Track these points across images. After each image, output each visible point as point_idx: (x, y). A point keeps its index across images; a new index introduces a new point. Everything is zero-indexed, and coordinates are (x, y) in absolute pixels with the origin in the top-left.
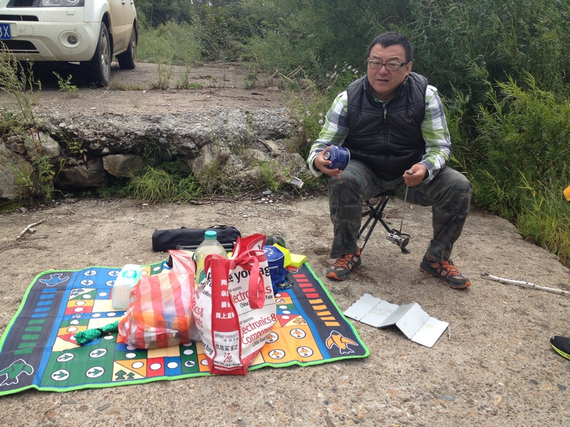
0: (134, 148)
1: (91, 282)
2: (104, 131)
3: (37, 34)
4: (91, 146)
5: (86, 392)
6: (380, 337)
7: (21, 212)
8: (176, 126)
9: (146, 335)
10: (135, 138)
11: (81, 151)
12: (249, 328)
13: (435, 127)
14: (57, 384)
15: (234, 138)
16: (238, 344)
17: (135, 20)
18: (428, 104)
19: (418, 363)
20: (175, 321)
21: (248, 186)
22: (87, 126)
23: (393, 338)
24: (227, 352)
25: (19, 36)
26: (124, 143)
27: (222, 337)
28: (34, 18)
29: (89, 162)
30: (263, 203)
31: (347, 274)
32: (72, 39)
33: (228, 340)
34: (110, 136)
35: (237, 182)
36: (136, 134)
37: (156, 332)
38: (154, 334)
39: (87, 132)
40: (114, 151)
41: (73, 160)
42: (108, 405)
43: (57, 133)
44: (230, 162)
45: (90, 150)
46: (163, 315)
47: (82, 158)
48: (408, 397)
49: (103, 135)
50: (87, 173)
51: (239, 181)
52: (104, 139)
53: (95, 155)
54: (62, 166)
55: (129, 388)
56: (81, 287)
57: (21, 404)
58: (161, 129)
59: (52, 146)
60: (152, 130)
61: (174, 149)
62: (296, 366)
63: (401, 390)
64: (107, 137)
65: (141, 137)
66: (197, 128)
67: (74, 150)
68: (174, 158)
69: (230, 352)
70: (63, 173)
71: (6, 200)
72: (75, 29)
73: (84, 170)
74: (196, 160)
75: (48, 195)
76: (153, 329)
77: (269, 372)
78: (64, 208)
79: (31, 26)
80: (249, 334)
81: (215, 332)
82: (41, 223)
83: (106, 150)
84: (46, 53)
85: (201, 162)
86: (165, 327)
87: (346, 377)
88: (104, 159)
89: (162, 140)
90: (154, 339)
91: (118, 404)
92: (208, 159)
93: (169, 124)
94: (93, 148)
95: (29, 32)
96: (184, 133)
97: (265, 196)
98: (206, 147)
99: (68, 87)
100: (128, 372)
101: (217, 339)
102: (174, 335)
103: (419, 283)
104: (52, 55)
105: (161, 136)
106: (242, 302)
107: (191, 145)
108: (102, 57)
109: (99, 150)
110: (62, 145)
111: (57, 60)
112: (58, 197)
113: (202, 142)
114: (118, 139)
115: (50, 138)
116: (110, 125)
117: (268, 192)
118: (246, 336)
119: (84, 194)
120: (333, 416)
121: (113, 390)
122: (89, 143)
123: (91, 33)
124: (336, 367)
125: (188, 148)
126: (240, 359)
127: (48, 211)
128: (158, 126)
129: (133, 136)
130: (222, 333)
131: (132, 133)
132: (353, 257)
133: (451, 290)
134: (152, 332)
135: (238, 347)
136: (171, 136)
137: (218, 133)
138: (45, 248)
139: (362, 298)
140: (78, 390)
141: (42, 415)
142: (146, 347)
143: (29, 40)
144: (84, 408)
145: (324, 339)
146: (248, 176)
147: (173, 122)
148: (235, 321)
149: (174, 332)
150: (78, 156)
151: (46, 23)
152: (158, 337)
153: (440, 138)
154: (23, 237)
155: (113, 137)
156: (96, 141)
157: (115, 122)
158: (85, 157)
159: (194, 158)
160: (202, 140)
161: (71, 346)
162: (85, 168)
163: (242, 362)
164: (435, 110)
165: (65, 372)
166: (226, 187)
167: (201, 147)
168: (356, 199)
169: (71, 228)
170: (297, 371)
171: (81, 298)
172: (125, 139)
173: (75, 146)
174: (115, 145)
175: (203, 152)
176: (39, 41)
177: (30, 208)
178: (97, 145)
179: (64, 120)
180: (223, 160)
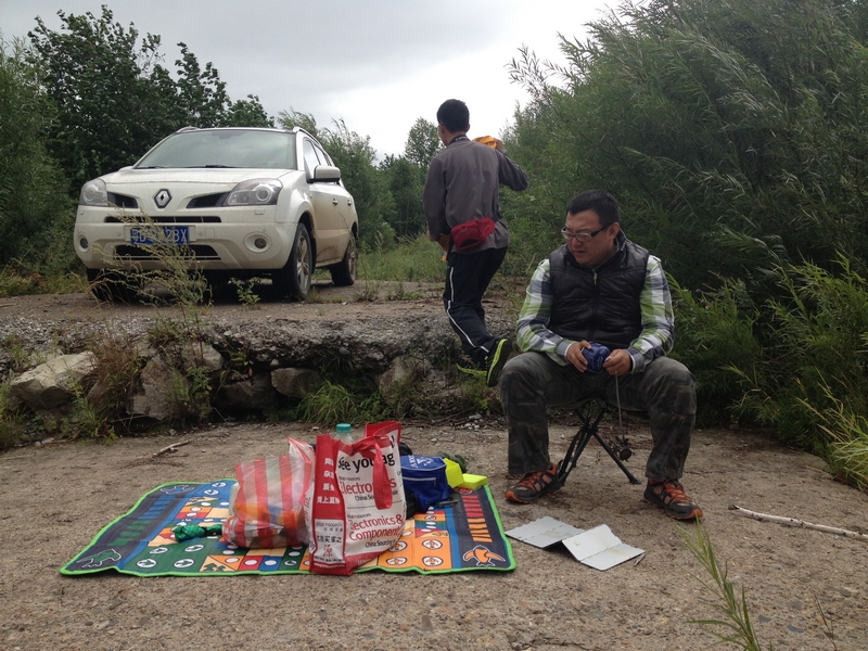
0: (309, 359)
1: (216, 492)
2: (274, 339)
3: (219, 237)
4: (258, 357)
5: (167, 579)
6: (541, 558)
7: (169, 434)
8: (361, 333)
9: (247, 528)
10: (310, 348)
11: (246, 364)
12: (363, 525)
13: (655, 300)
14: (140, 569)
15: (437, 349)
16: (342, 536)
17: (355, 224)
18: (649, 272)
19: (576, 583)
20: (281, 514)
21: (451, 408)
22: (255, 334)
23: (557, 559)
24: (327, 543)
25: (198, 240)
26: (296, 353)
27: (322, 525)
28: (217, 220)
29: (255, 378)
30: (466, 429)
31: (532, 496)
32: (260, 243)
33: (328, 528)
34: (280, 345)
35: (436, 403)
36: (311, 343)
37: (258, 525)
38: (256, 528)
39: (254, 341)
40: (284, 363)
41: (237, 374)
42: (187, 590)
43: (220, 343)
44: (430, 378)
45: (256, 361)
46: (267, 507)
47: (247, 372)
48: (541, 609)
49: (273, 344)
50: (252, 390)
51: (438, 402)
52: (273, 349)
53: (263, 369)
54: (222, 382)
55: (214, 579)
56: (202, 496)
57: (98, 583)
58: (342, 337)
59: (213, 357)
60: (331, 338)
61: (357, 362)
62: (413, 573)
63: (536, 603)
64: (277, 346)
65: (317, 346)
66: (388, 336)
67: (239, 362)
68: (359, 373)
69: (330, 543)
70: (223, 390)
71: (154, 420)
72: (264, 231)
73: (248, 386)
74: (384, 375)
75: (202, 414)
76: (255, 522)
77: (380, 576)
78: (220, 430)
79: (213, 228)
80: (361, 531)
81: (316, 520)
82: (186, 444)
83: (275, 362)
84: (228, 258)
85: (390, 377)
86: (269, 521)
87: (472, 587)
88: (272, 374)
89: (343, 349)
90: (255, 534)
91: (197, 590)
92: (399, 373)
93: (353, 330)
94: (260, 360)
95: (210, 236)
96: (369, 341)
97: (472, 421)
98: (398, 359)
99: (249, 296)
100: (219, 565)
101: (318, 529)
102: (279, 531)
103: (633, 513)
104: (235, 261)
105: (342, 345)
106: (359, 494)
107: (378, 356)
108: (299, 265)
109: (267, 362)
110: (225, 356)
111: (241, 267)
112: (216, 419)
113: (391, 353)
114: (290, 348)
115: (211, 349)
116: (283, 332)
117: (478, 416)
118: (356, 532)
119: (248, 417)
120: (434, 616)
121: (198, 579)
122: (256, 353)
123: (285, 236)
124: (465, 578)
125: (375, 359)
126: (344, 554)
127: (199, 434)
128: (339, 333)
129: (307, 345)
130: (322, 521)
131: (306, 341)
132: (542, 476)
133: (674, 522)
134: (253, 525)
135: (342, 540)
136: (354, 345)
137: (415, 342)
138: (181, 465)
139: (538, 520)
140: (160, 577)
141: (116, 593)
142: (248, 544)
143: (209, 244)
144: (160, 590)
145: (462, 552)
146: (452, 395)
147: (358, 328)
148: (340, 509)
149: (279, 528)
150: (243, 370)
151: (229, 224)
152: (261, 531)
153: (659, 315)
154: (160, 455)
155: (284, 346)
156: (264, 352)
157: (289, 329)
158: (251, 371)
159: (382, 373)
160: (392, 350)
161: (168, 542)
162: (250, 385)
163: (345, 558)
164: (656, 279)
165: (152, 561)
166: (420, 409)
167: (392, 359)
168: (532, 394)
169: (218, 448)
170: (415, 578)
171: (199, 505)
172: (299, 349)
173: (240, 357)
174: (286, 356)
175: (394, 364)
176: (222, 245)
177: (180, 431)
178: (265, 356)
179: (230, 327)
180: (419, 376)
